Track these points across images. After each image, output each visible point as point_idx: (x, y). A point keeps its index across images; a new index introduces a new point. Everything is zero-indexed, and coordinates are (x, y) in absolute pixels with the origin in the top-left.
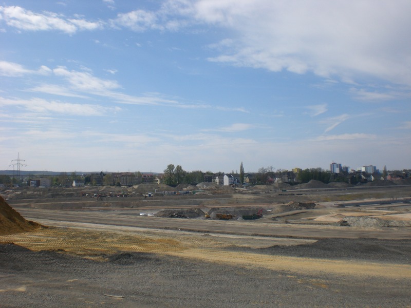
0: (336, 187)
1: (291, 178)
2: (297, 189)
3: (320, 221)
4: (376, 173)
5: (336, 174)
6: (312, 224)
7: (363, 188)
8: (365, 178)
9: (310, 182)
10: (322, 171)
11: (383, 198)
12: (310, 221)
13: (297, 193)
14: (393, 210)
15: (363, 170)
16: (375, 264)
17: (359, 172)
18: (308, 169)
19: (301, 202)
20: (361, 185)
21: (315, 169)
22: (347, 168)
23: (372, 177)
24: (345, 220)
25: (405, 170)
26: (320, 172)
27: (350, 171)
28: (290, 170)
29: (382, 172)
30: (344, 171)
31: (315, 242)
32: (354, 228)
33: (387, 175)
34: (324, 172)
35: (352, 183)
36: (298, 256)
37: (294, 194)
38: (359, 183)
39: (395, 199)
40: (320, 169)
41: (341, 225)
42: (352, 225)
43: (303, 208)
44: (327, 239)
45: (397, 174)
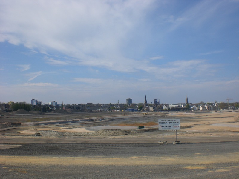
0: (34, 113)
1: (7, 108)
2: (11, 114)
3: (24, 134)
4: (57, 106)
5: (34, 106)
6: (19, 135)
7: (49, 114)
8: (50, 108)
9: (19, 110)
10: (26, 104)
11: (61, 120)
12: (18, 134)
13: (10, 117)
14: (66, 126)
15: (50, 104)
16: (55, 157)
17: (48, 105)
18: (17, 103)
19: (13, 122)
20: (48, 112)
21: (22, 103)
22: (41, 103)
23: (55, 108)
24: (39, 132)
25: (73, 105)
26: (25, 105)
27: (42, 104)
28: (6, 103)
29: (61, 105)
30: (39, 104)
31: (20, 146)
32: (43, 137)
33: (63, 107)
34: (27, 105)
35: (43, 111)
36: (9, 155)
37: (8, 118)
38: (47, 111)
39: (67, 120)
40: (25, 103)
41: (36, 136)
42: (42, 135)
43: (14, 126)
44: (27, 144)
45: (69, 107)
